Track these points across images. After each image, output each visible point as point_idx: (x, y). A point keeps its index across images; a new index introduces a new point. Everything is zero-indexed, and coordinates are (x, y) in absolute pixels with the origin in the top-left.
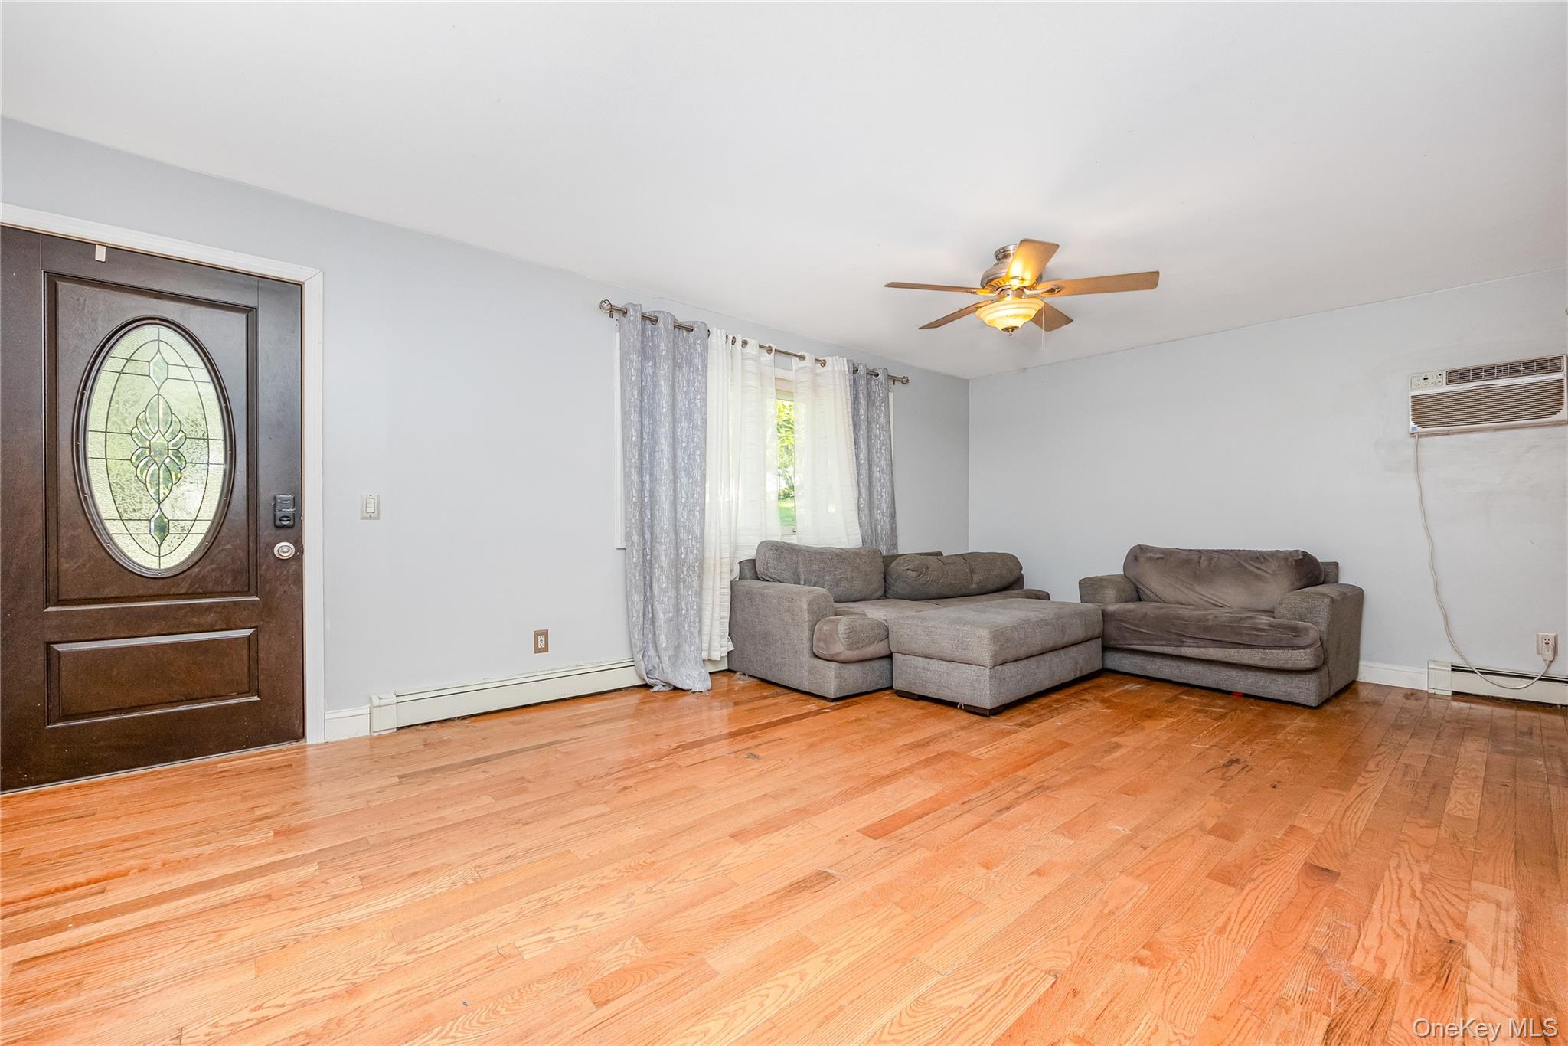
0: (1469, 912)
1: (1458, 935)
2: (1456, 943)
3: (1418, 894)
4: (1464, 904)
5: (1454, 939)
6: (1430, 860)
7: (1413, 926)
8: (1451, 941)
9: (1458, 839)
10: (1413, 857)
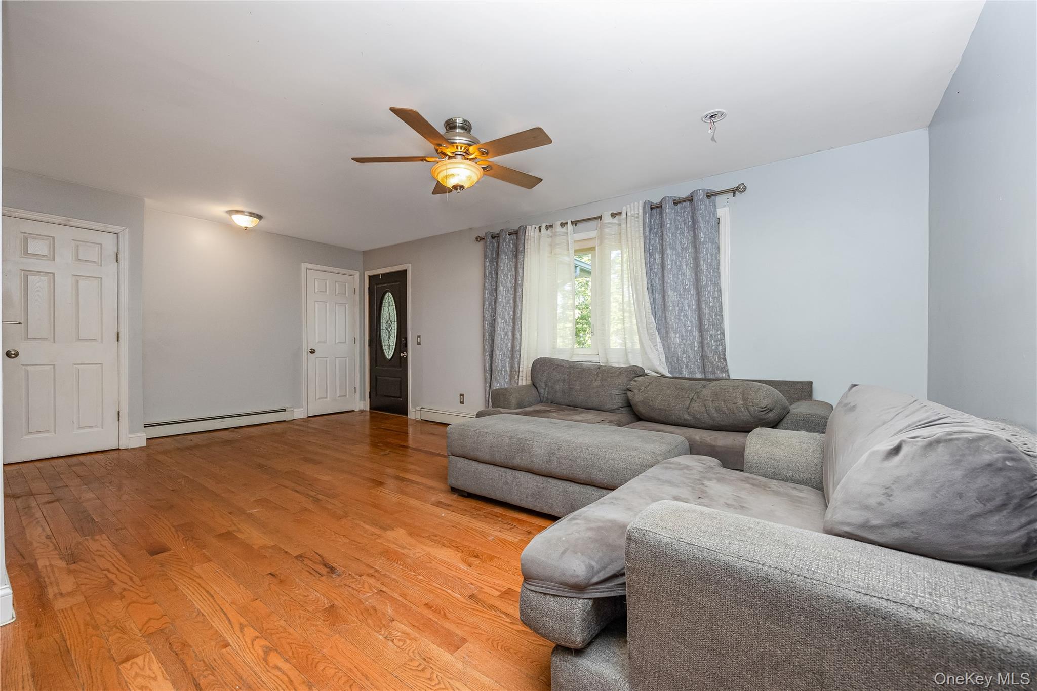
0: (75, 581)
1: (73, 567)
2: (72, 563)
3: (106, 572)
4: (79, 583)
5: (75, 564)
6: (119, 596)
7: (96, 558)
8: (75, 563)
9: (117, 628)
10: (129, 590)
